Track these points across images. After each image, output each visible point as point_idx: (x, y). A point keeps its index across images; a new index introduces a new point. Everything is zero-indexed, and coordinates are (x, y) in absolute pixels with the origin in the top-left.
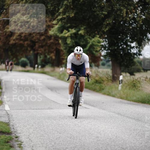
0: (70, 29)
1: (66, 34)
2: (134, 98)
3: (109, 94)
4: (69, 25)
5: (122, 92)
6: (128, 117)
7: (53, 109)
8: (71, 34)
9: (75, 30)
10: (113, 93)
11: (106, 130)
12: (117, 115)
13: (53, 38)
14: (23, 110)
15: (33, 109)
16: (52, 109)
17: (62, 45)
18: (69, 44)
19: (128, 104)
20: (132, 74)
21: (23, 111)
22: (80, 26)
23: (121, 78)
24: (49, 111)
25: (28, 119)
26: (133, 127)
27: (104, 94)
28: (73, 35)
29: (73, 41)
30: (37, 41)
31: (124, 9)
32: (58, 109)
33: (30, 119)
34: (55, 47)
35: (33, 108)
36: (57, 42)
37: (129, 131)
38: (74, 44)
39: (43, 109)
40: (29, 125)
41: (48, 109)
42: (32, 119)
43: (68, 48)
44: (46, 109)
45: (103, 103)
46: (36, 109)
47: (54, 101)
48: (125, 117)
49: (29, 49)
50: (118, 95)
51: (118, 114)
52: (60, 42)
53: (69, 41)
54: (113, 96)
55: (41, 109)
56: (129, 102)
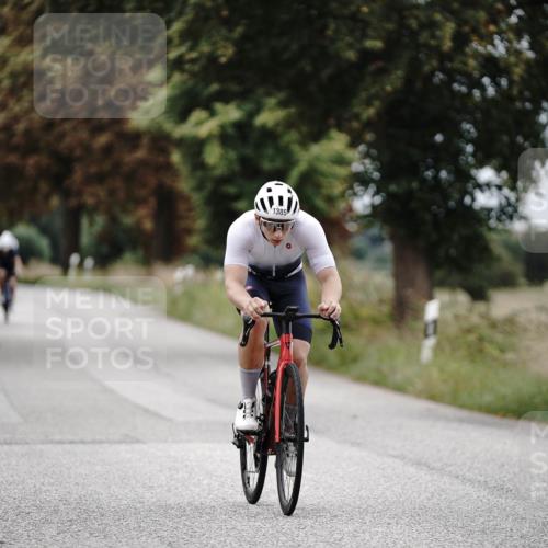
0: (219, 106)
1: (200, 123)
2: (488, 398)
3: (380, 381)
4: (215, 87)
5: (435, 373)
6: (457, 477)
7: (144, 443)
8: (222, 127)
9: (239, 107)
10: (398, 377)
11: (363, 532)
12: (412, 470)
13: (145, 141)
14: (16, 443)
15: (61, 442)
16: (138, 441)
17: (184, 170)
18: (214, 168)
19: (461, 421)
20: (478, 294)
21: (16, 448)
22: (260, 91)
23: (432, 310)
24: (123, 450)
25: (38, 486)
26: (482, 520)
27: (361, 379)
28: (230, 131)
29: (232, 155)
30: (78, 152)
31: (448, 20)
32: (166, 441)
33: (43, 484)
34: (152, 181)
35: (58, 438)
36: (161, 159)
37: (462, 536)
38: (237, 167)
39: (101, 442)
40: (40, 509)
41: (120, 442)
42: (52, 484)
43: (209, 186)
44: (110, 442)
45: (355, 417)
46: (71, 442)
47: (146, 411)
48: (446, 479)
49: (44, 187)
50: (419, 385)
51: (418, 463)
52: (176, 157)
53: (213, 155)
54: (399, 389)
55: (93, 442)
56: (464, 414)
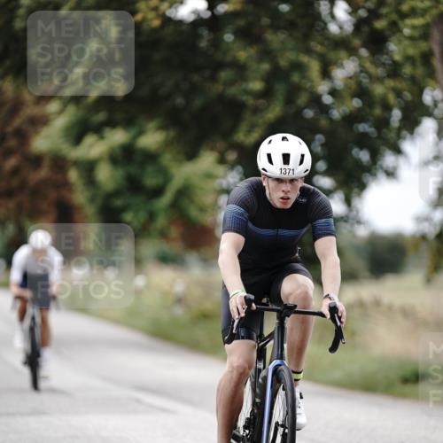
2: (337, 375)
7: (49, 414)
13: (46, 163)
16: (44, 413)
24: (33, 422)
32: (67, 413)
36: (60, 177)
41: (29, 414)
44: (21, 414)
